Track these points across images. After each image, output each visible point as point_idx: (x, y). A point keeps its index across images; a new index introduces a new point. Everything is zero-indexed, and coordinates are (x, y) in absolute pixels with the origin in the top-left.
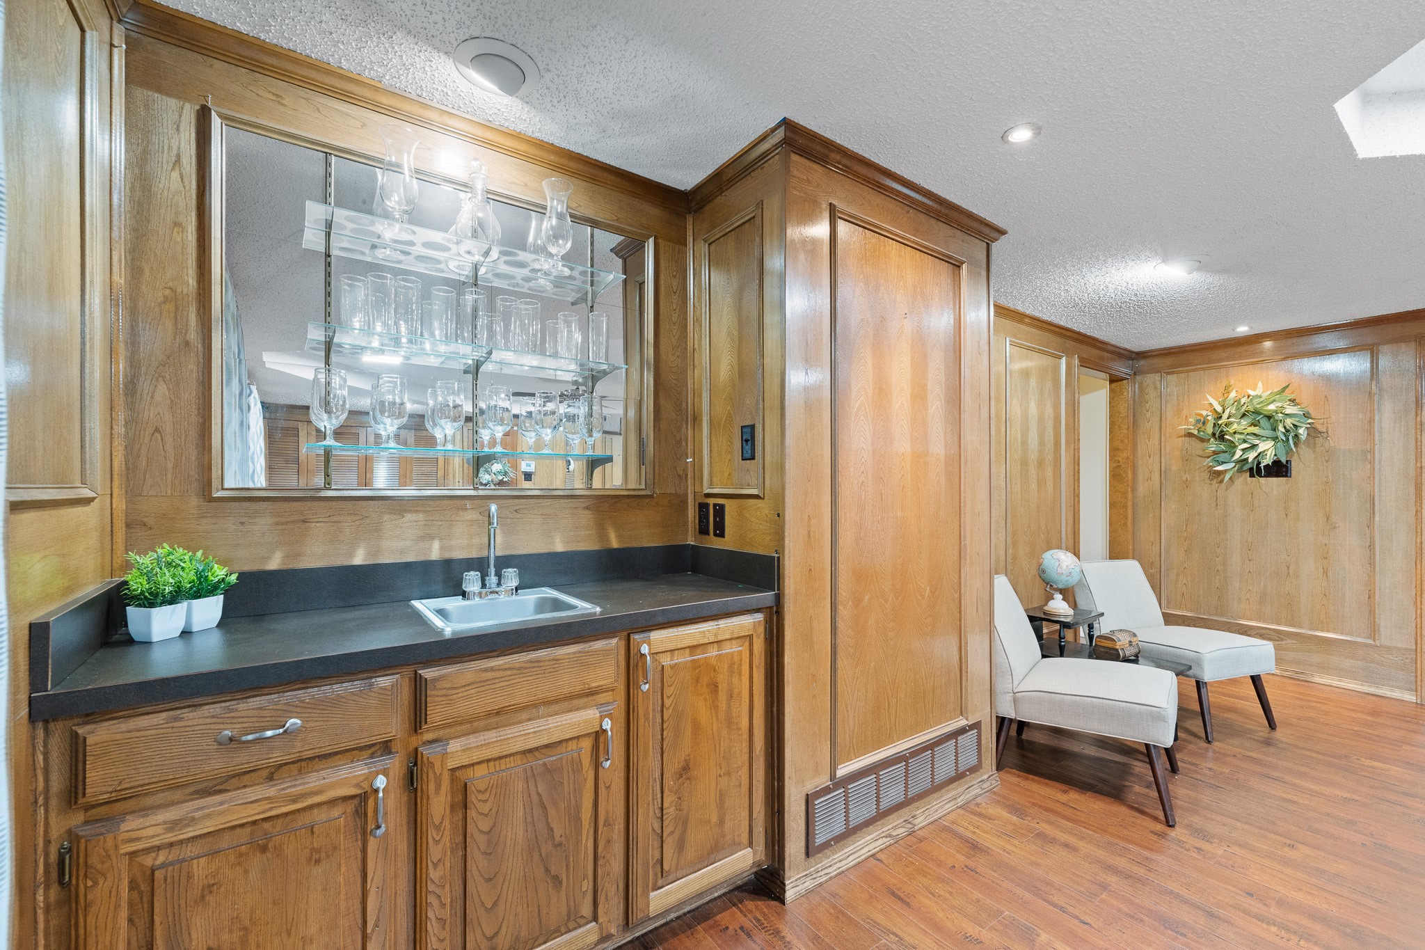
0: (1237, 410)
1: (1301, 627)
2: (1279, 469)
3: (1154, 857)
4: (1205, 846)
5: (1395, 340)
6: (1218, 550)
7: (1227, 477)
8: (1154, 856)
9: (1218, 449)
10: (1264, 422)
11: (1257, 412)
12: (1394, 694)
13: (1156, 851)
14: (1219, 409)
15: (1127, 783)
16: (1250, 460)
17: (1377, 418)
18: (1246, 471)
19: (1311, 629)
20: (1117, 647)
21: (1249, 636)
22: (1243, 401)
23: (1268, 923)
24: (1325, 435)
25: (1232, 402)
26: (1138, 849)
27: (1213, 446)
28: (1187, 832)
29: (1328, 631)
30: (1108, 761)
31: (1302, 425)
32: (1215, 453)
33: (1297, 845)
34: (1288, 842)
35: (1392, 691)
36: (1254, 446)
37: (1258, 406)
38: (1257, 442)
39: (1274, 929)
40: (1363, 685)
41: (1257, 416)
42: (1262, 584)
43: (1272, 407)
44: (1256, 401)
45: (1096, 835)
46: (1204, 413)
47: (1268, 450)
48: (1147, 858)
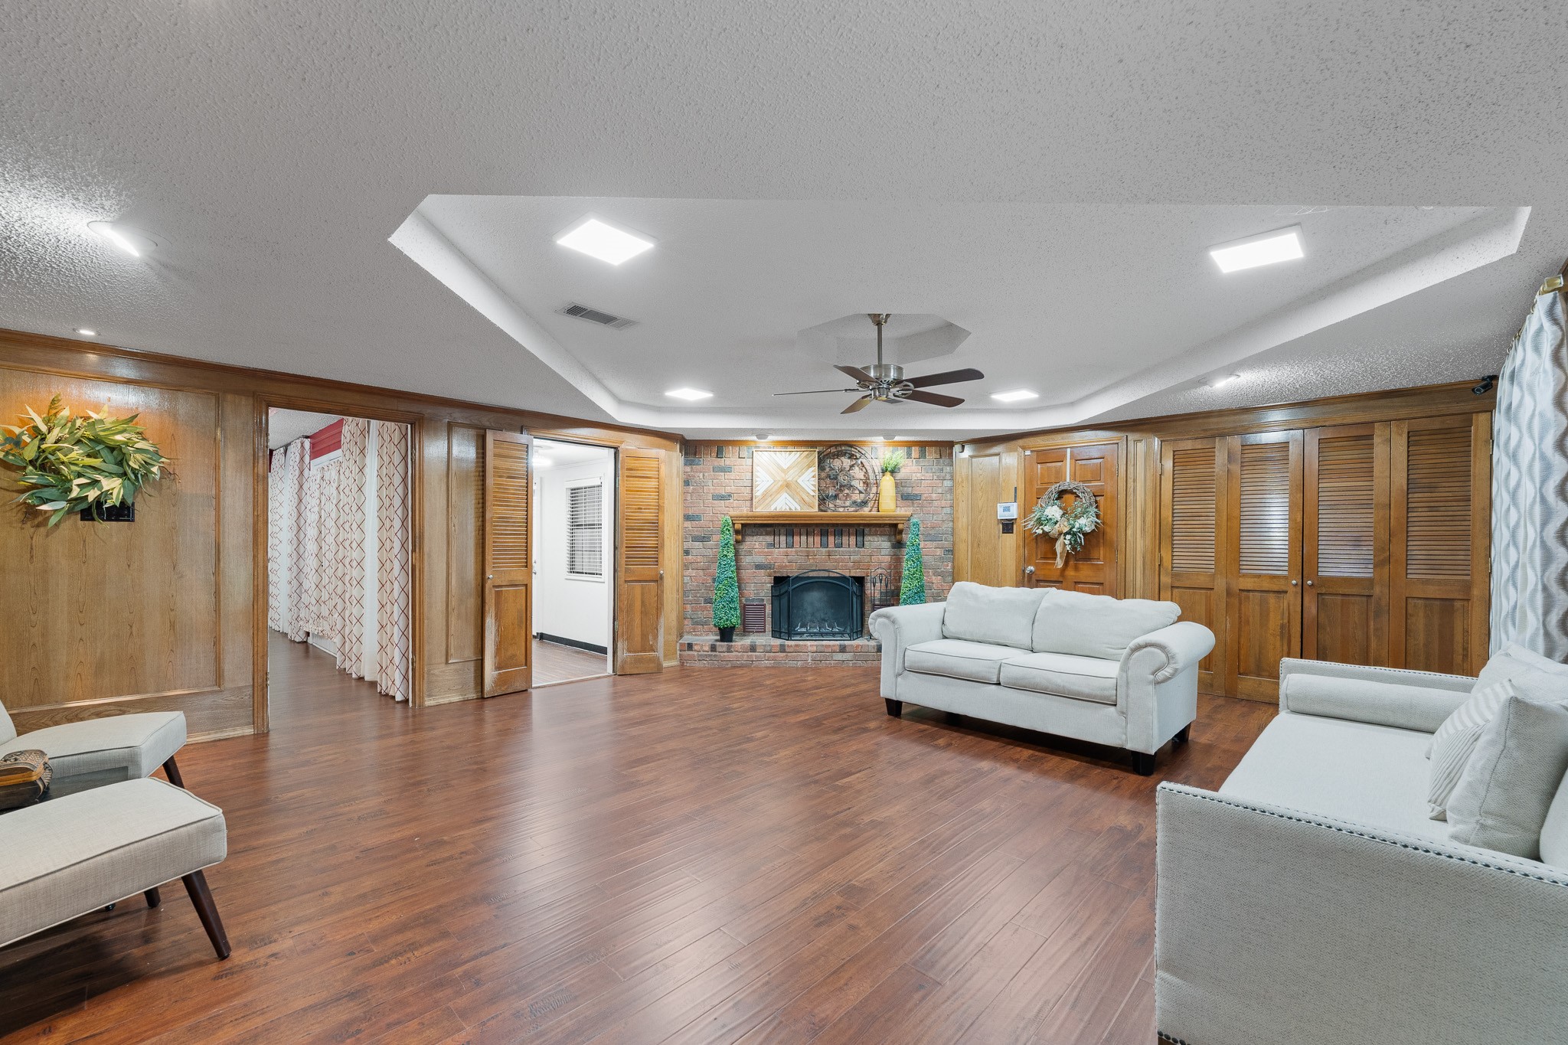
0: (70, 433)
1: (147, 692)
2: (122, 512)
3: (250, 998)
4: (274, 948)
5: (237, 392)
6: (33, 618)
7: (53, 520)
8: (248, 997)
9: (42, 482)
10: (105, 453)
11: (97, 441)
12: (236, 732)
13: (244, 991)
14: (44, 428)
15: (117, 956)
16: (90, 499)
17: (222, 465)
18: (76, 513)
19: (158, 691)
20: (34, 778)
21: (82, 719)
22: (79, 422)
23: (387, 962)
24: (172, 477)
25: (63, 422)
26: (225, 1005)
27: (33, 477)
28: (245, 950)
29: (176, 689)
30: (54, 951)
31: (155, 463)
32: (34, 486)
33: (327, 890)
34: (320, 892)
35: (234, 730)
36: (95, 483)
37: (102, 433)
38: (98, 477)
39: (393, 962)
40: (209, 734)
41: (96, 444)
42: (99, 651)
43: (119, 437)
44: (99, 427)
45: (164, 1036)
46: (17, 430)
47: (114, 488)
48: (245, 1005)
